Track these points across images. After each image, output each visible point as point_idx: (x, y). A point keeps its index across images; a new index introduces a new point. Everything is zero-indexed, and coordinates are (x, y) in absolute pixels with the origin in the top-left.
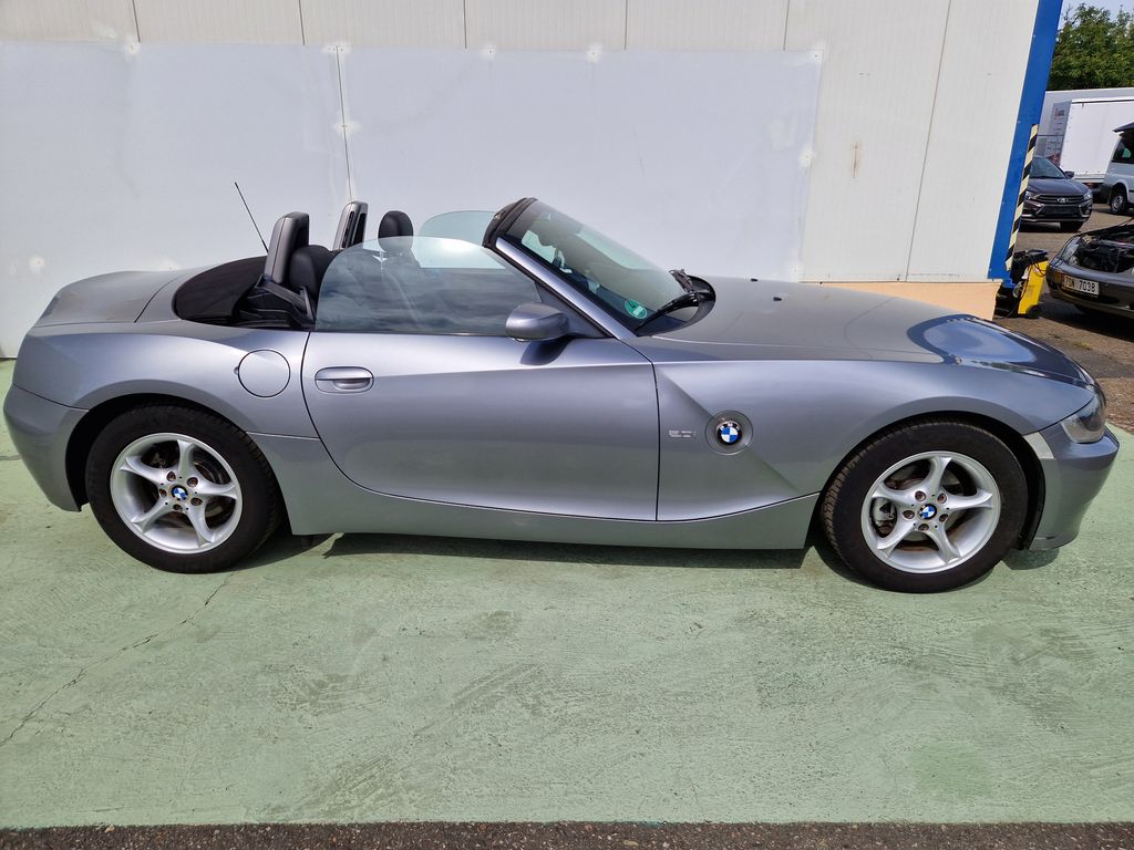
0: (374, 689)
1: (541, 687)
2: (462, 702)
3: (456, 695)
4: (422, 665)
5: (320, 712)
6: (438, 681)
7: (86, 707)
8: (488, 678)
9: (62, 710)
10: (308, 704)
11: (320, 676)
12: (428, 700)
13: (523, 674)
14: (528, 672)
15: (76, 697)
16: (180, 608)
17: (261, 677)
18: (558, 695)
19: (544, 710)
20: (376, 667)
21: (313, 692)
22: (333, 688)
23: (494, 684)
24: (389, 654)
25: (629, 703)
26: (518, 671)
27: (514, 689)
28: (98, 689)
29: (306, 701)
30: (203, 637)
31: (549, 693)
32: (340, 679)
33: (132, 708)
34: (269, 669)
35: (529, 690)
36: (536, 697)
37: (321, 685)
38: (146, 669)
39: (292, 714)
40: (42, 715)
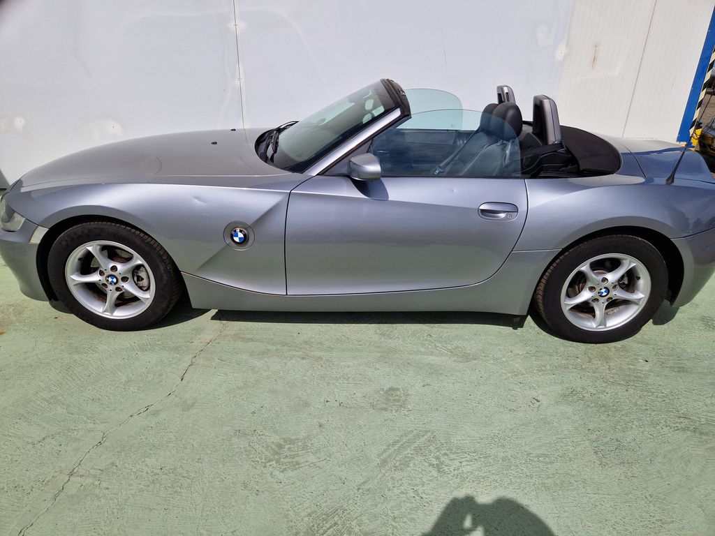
0: (318, 451)
1: (438, 449)
2: (384, 462)
3: (379, 455)
4: (348, 430)
5: (285, 469)
6: (363, 444)
7: (113, 464)
8: (398, 442)
9: (95, 467)
10: (274, 462)
11: (276, 439)
12: (360, 460)
13: (423, 439)
14: (426, 437)
15: (104, 457)
16: (163, 383)
17: (235, 440)
18: (452, 456)
19: (446, 468)
20: (315, 432)
21: (276, 453)
22: (289, 448)
23: (403, 447)
24: (322, 421)
25: (505, 463)
26: (418, 436)
27: (418, 450)
28: (118, 449)
29: (272, 461)
30: (186, 407)
31: (445, 454)
32: (291, 442)
33: (147, 465)
34: (239, 433)
35: (430, 452)
36: (437, 458)
37: (280, 447)
38: (151, 432)
39: (265, 470)
40: (82, 471)
